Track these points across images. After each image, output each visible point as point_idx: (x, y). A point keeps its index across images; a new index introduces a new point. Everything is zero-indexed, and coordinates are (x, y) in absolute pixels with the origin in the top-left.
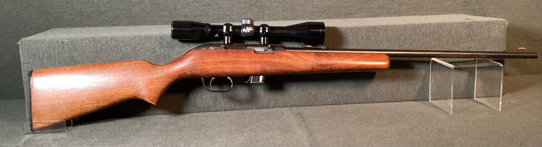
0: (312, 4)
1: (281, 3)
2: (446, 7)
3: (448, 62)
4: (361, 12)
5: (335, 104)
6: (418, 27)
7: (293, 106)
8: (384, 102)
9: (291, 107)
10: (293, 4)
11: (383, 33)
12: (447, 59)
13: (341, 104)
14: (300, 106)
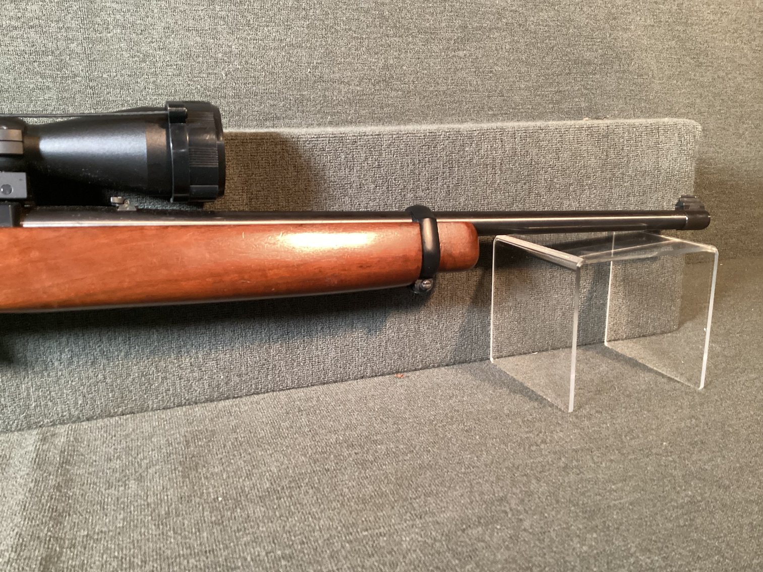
0: (154, 82)
1: (51, 76)
2: (513, 106)
3: (551, 243)
4: (303, 112)
5: (219, 399)
6: (471, 137)
7: (63, 423)
8: (376, 376)
9: (54, 425)
10: (91, 80)
11: (366, 159)
12: (547, 236)
13: (241, 397)
14: (88, 420)
